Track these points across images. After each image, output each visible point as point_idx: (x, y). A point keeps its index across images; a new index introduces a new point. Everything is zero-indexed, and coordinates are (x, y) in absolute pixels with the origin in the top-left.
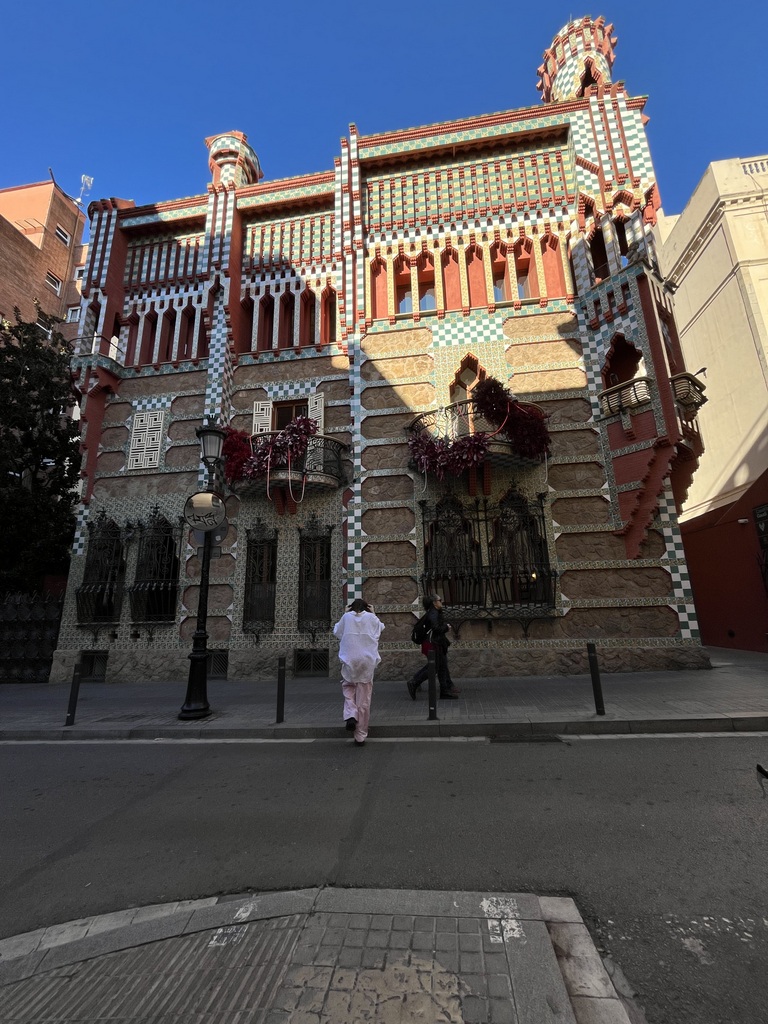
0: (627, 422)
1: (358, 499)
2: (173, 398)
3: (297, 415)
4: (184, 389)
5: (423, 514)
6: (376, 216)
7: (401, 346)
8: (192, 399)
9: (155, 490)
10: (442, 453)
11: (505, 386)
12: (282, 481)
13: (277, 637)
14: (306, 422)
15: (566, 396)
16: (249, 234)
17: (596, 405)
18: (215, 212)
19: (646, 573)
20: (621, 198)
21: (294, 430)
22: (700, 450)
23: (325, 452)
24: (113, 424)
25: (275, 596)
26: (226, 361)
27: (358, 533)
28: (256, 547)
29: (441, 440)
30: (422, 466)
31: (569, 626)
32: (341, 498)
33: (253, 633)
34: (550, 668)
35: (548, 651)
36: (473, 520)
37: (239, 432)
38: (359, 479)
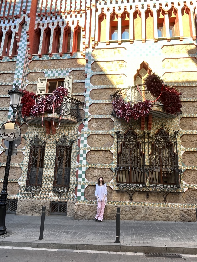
3: (59, 86)
4: (5, 70)
5: (117, 138)
8: (8, 75)
10: (129, 109)
11: (161, 78)
12: (49, 118)
13: (42, 194)
14: (63, 90)
15: (190, 84)
21: (57, 93)
23: (71, 105)
25: (42, 174)
26: (26, 58)
27: (85, 145)
28: (35, 149)
29: (128, 103)
30: (118, 114)
31: (186, 197)
32: (78, 128)
33: (31, 192)
34: (176, 218)
35: (175, 209)
36: (142, 142)
37: (30, 92)
38: (87, 119)
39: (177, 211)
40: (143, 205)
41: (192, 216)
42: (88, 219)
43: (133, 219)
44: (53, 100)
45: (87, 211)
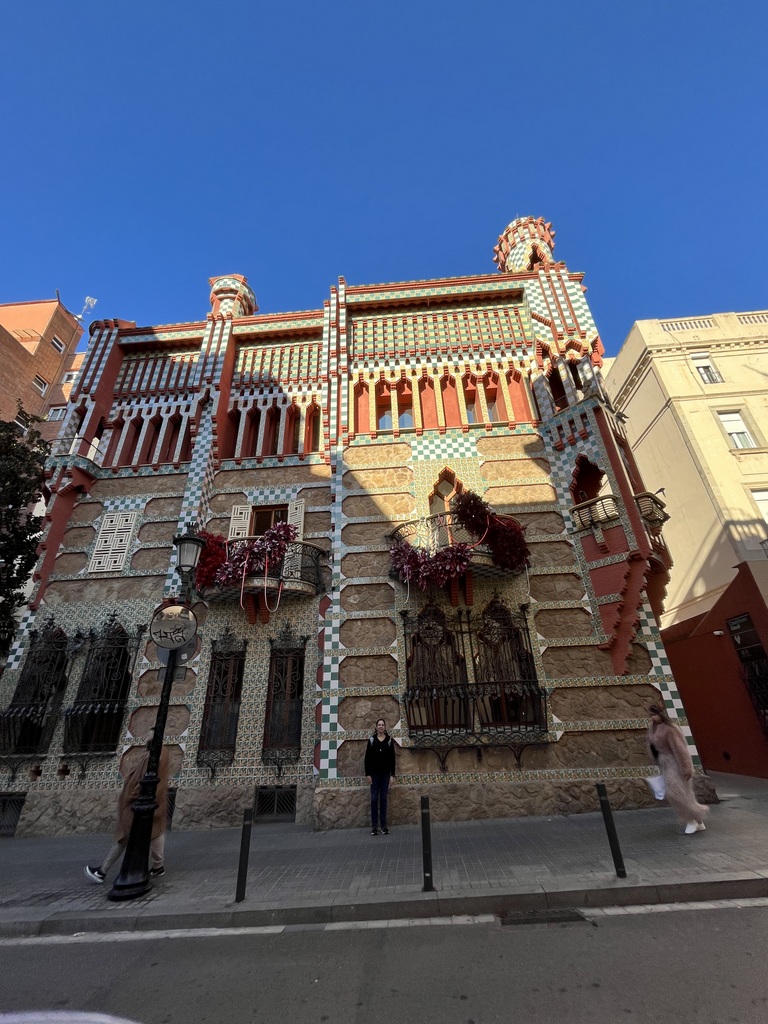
0: (599, 536)
1: (336, 609)
2: (149, 500)
3: (277, 521)
4: (162, 491)
5: (404, 625)
6: (360, 347)
7: (382, 459)
8: (169, 501)
9: (115, 594)
10: (425, 563)
11: (483, 500)
12: (257, 588)
13: (236, 770)
14: (287, 528)
15: (539, 509)
16: (242, 355)
17: (568, 519)
18: (212, 336)
19: (636, 690)
20: (571, 345)
21: (274, 536)
22: (669, 564)
23: (303, 558)
24: (80, 524)
25: (237, 719)
26: (209, 466)
27: (335, 645)
28: (221, 661)
29: (423, 550)
30: (404, 575)
31: (564, 753)
32: (318, 607)
33: (209, 766)
34: (548, 806)
35: (544, 785)
36: (457, 632)
37: (216, 536)
38: (338, 587)
39: (549, 790)
40: (472, 781)
41: (582, 799)
42: (348, 827)
43: (453, 818)
44: (264, 550)
45: (344, 806)
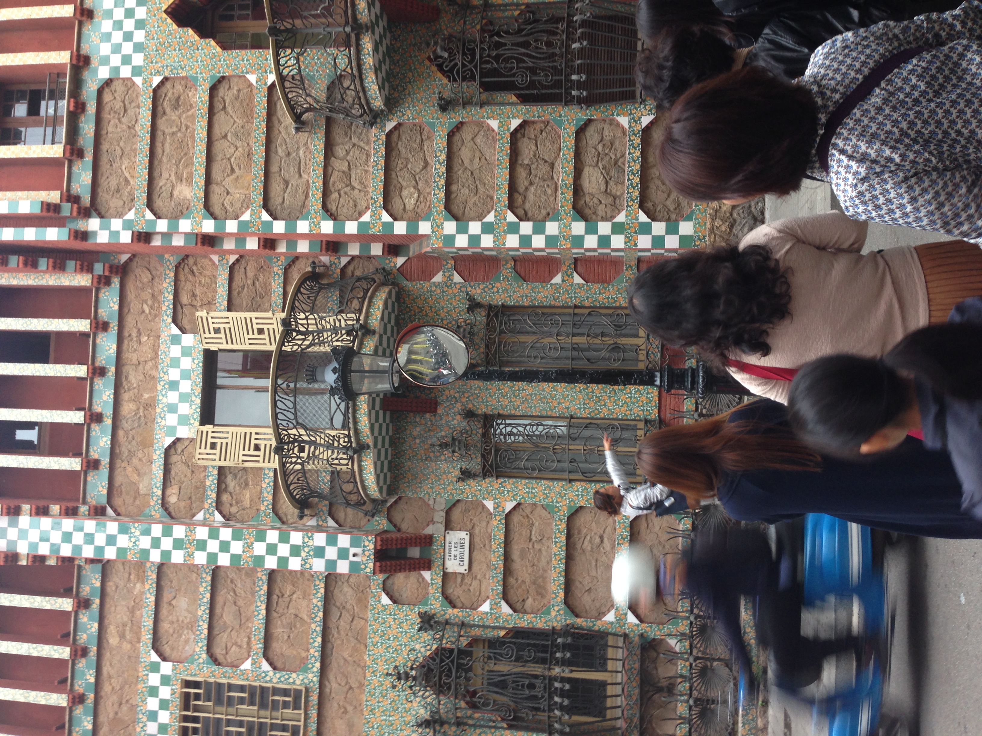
1: (424, 228)
2: (154, 657)
4: (137, 630)
8: (164, 612)
27: (487, 229)
38: (385, 225)
